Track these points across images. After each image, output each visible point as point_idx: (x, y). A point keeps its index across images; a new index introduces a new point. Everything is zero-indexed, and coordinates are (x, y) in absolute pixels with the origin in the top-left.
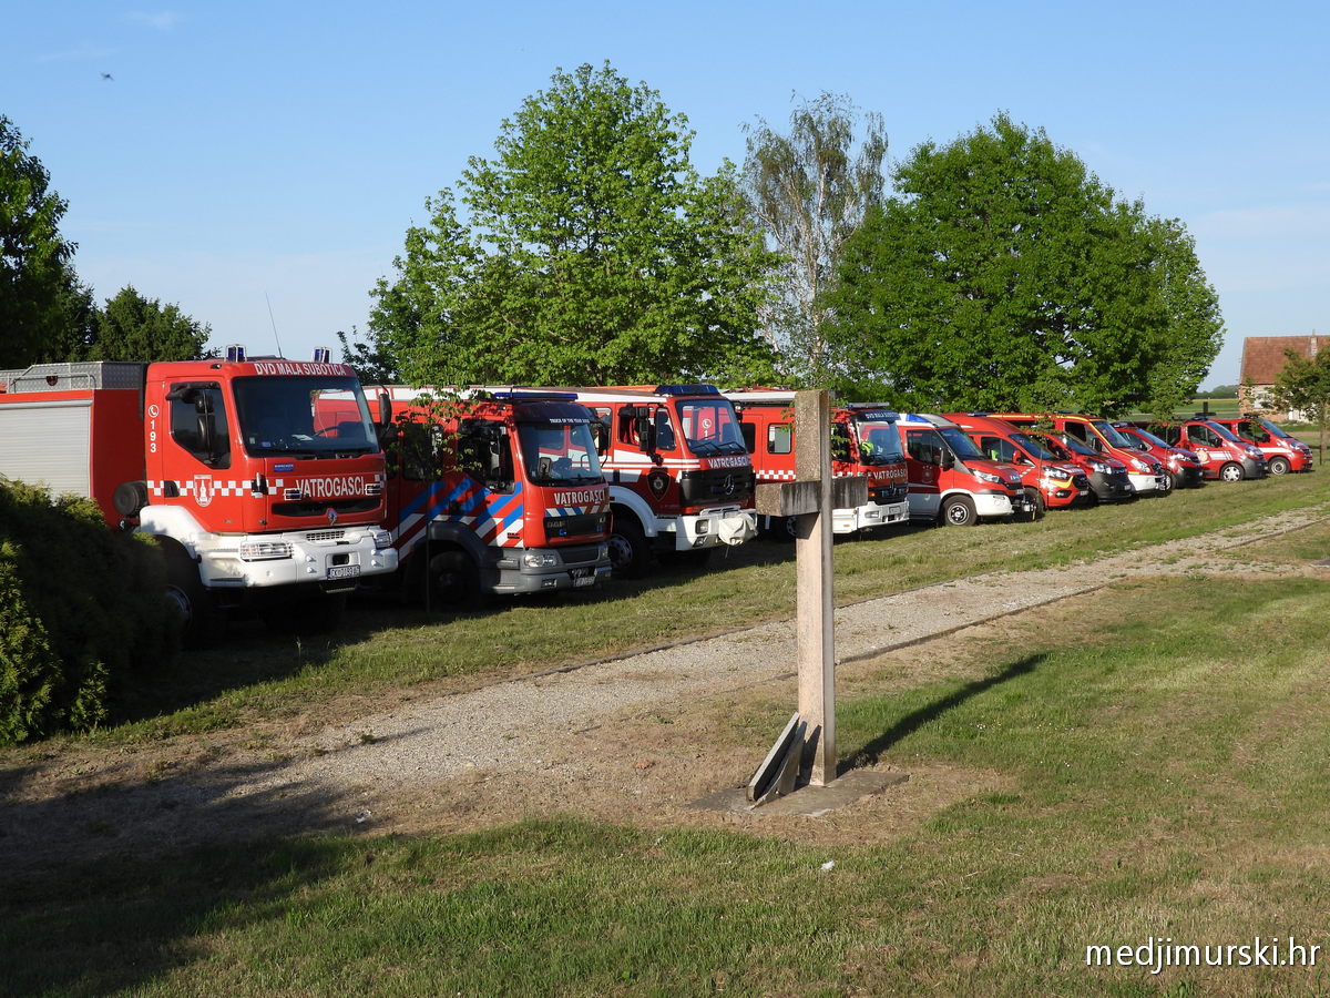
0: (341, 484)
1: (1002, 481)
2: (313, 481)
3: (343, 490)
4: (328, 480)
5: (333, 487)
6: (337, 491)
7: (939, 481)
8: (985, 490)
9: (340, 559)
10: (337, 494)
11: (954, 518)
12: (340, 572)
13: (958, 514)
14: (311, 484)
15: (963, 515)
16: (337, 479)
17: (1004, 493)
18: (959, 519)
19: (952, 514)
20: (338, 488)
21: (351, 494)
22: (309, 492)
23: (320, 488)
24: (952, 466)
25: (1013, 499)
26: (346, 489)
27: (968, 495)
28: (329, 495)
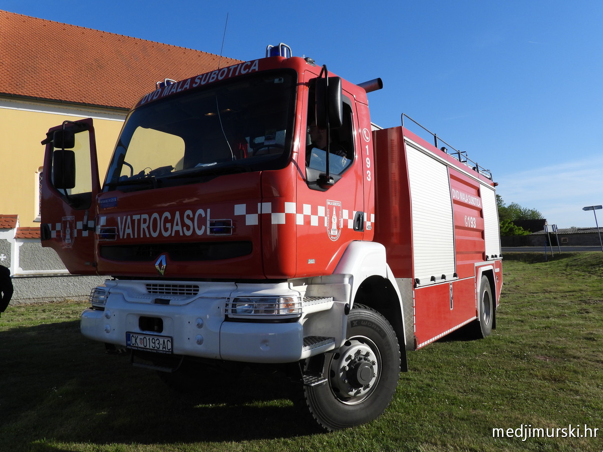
0: (172, 221)
2: (136, 217)
3: (175, 228)
4: (155, 215)
5: (161, 224)
6: (166, 230)
9: (151, 324)
10: (166, 234)
12: (148, 342)
14: (133, 221)
16: (167, 214)
20: (168, 225)
21: (188, 233)
22: (129, 231)
23: (144, 226)
26: (179, 228)
28: (155, 235)
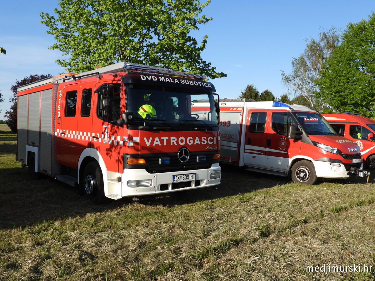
1: (339, 152)
7: (290, 149)
8: (325, 159)
11: (299, 177)
13: (302, 175)
15: (305, 175)
17: (340, 162)
18: (303, 178)
19: (298, 174)
24: (300, 139)
25: (348, 167)
27: (310, 161)
